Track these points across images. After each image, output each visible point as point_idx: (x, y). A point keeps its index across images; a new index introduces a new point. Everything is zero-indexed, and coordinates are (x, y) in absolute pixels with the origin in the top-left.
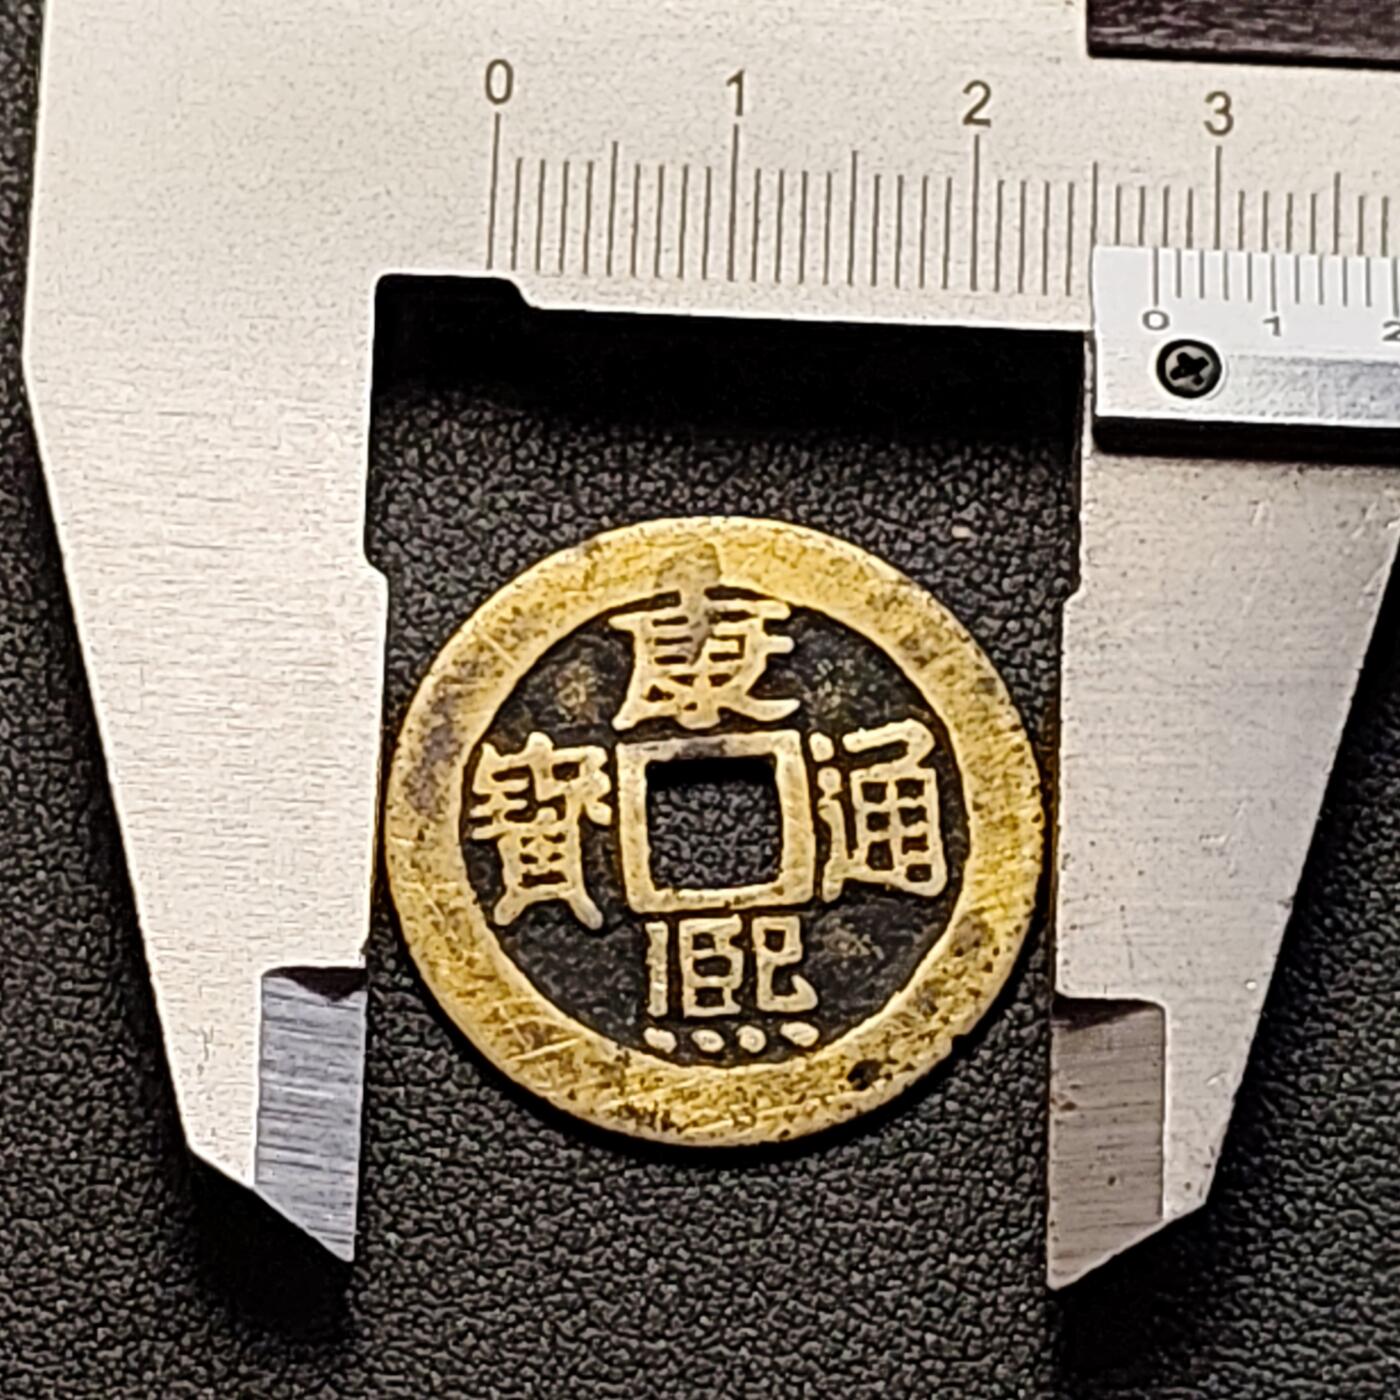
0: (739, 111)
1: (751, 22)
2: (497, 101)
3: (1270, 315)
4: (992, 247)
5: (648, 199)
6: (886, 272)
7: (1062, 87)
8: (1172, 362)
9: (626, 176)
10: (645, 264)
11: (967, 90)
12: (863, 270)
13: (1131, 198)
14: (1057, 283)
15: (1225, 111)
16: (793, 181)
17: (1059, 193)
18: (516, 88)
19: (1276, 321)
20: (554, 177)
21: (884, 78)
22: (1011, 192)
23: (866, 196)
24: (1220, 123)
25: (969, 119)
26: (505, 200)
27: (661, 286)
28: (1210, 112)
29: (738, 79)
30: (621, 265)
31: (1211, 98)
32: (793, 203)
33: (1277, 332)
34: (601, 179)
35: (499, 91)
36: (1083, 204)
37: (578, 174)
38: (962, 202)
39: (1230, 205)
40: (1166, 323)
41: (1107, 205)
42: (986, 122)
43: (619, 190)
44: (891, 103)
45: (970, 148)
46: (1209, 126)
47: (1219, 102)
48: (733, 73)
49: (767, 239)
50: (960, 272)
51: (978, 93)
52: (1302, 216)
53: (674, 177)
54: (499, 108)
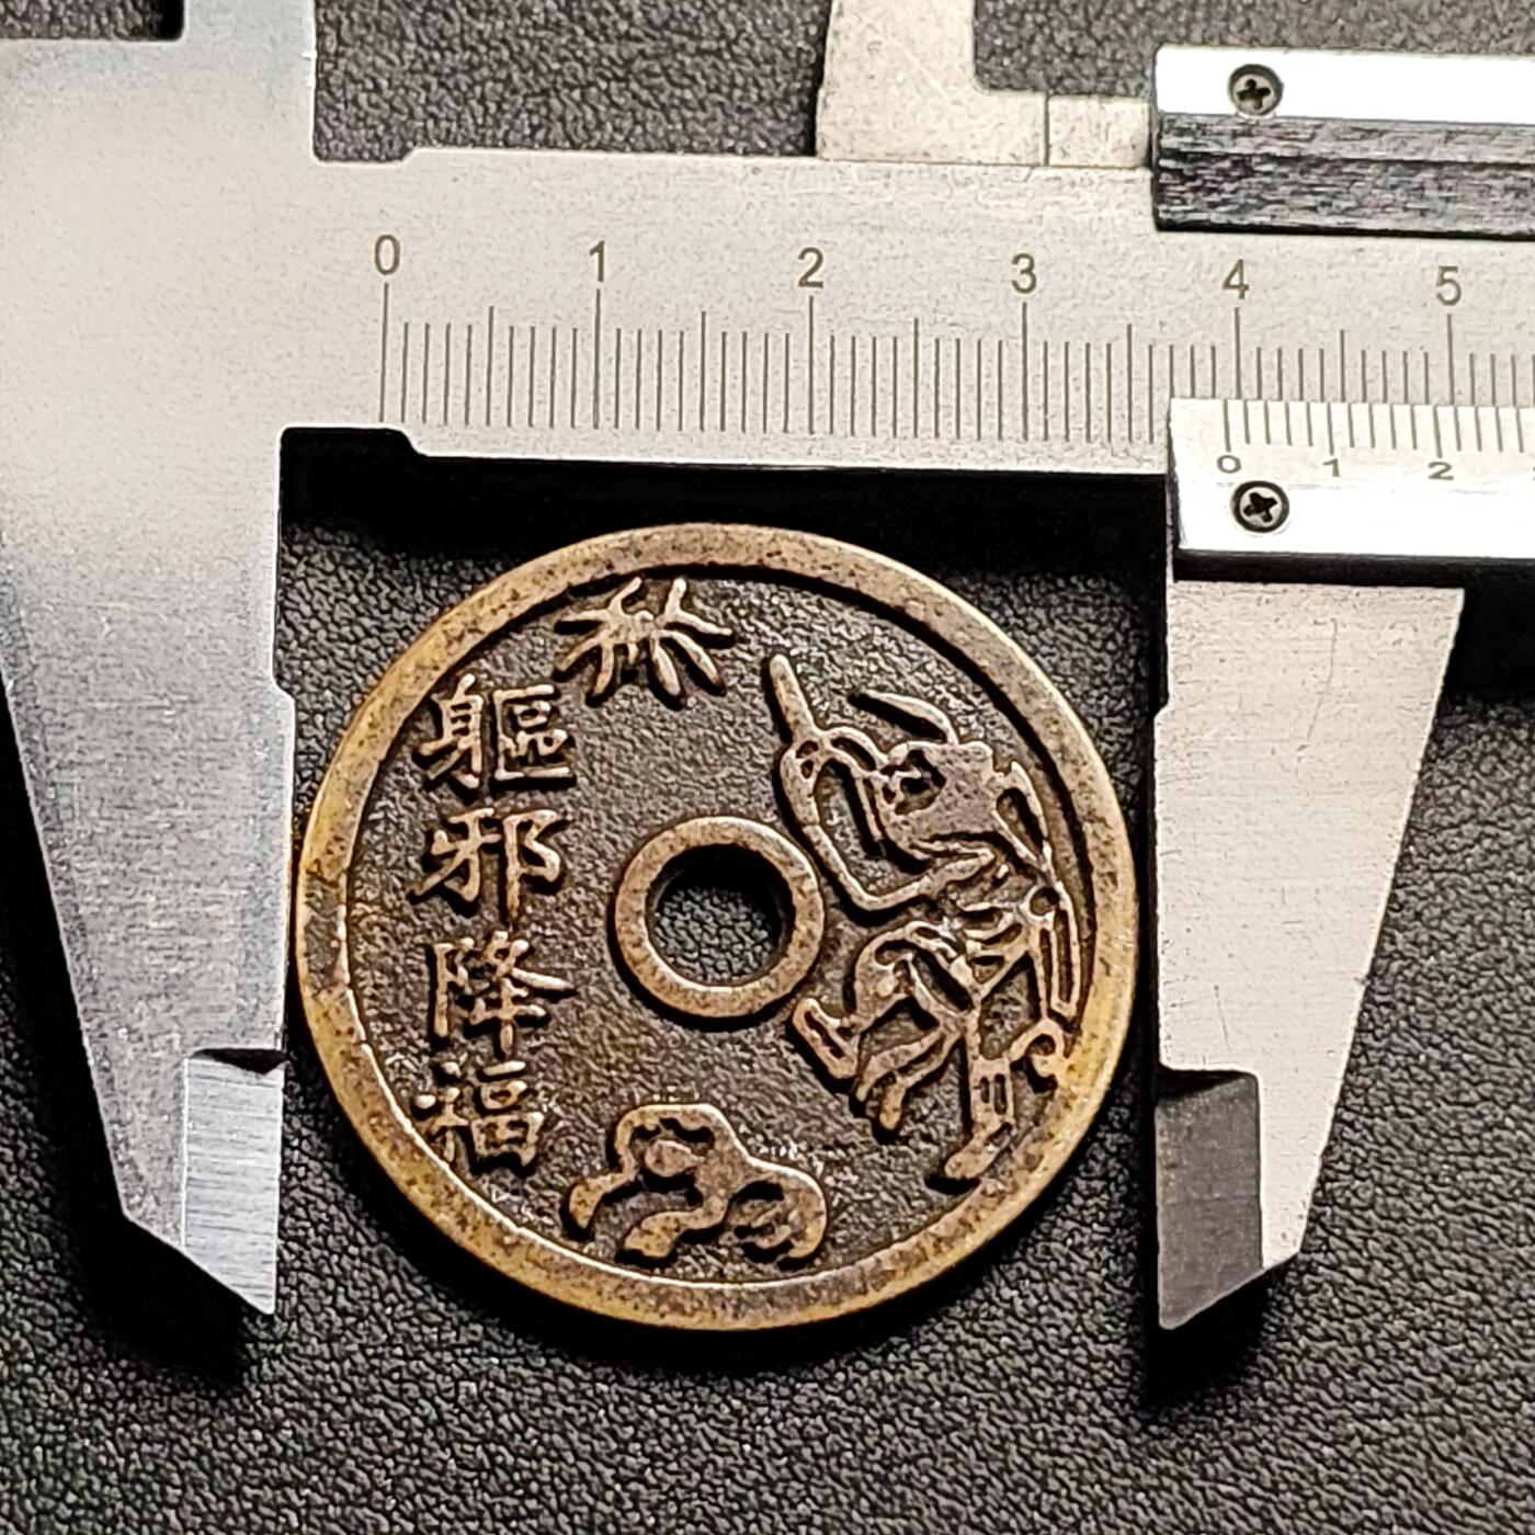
0: (601, 278)
1: (609, 197)
2: (385, 272)
3: (1330, 458)
4: (826, 395)
5: (521, 358)
6: (733, 417)
7: (886, 252)
8: (1246, 500)
9: (502, 337)
10: (519, 415)
11: (802, 256)
12: (712, 419)
13: (948, 348)
14: (884, 426)
15: (1029, 271)
16: (649, 339)
17: (885, 345)
18: (402, 261)
19: (1335, 463)
20: (438, 338)
21: (727, 247)
22: (843, 348)
23: (714, 352)
24: (1025, 282)
25: (804, 282)
26: (394, 360)
27: (534, 433)
28: (1015, 272)
29: (599, 249)
30: (499, 415)
31: (1016, 260)
32: (650, 359)
33: (1336, 473)
34: (480, 339)
35: (387, 264)
36: (905, 356)
37: (458, 336)
38: (799, 355)
39: (1035, 354)
40: (1238, 468)
41: (927, 356)
42: (819, 285)
43: (495, 350)
44: (734, 268)
45: (806, 308)
46: (1015, 284)
47: (1024, 263)
48: (595, 243)
49: (627, 391)
50: (798, 417)
51: (812, 258)
52: (1098, 363)
53: (543, 336)
54: (388, 278)
